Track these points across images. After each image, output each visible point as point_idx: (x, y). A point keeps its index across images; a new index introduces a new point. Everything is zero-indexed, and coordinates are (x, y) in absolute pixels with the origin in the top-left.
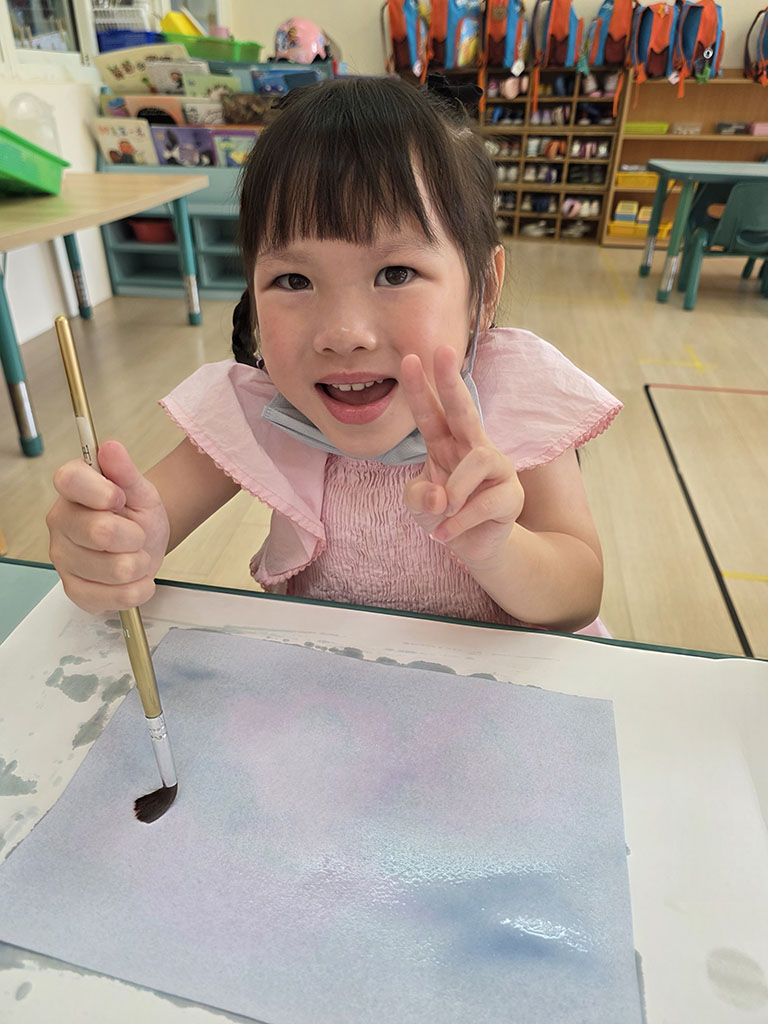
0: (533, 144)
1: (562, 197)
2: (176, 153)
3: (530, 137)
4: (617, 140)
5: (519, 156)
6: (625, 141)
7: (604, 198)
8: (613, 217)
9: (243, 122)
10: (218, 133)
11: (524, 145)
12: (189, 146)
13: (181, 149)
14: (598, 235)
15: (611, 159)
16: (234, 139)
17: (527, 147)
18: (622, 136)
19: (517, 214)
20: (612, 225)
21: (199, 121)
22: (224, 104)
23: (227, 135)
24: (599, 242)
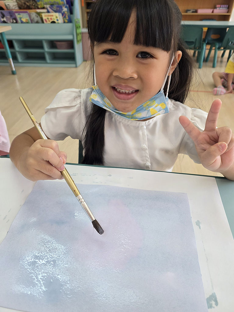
2: (5, 19)
9: (24, 9)
10: (17, 12)
12: (9, 17)
13: (6, 18)
16: (22, 14)
21: (11, 8)
22: (17, 2)
23: (19, 13)
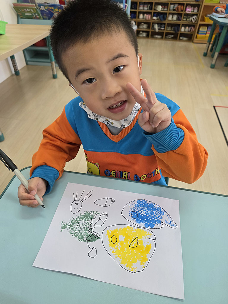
0: (172, 6)
1: (181, 25)
3: (171, 4)
4: (202, 5)
5: (167, 11)
6: (204, 6)
7: (196, 26)
8: (198, 33)
11: (169, 7)
14: (192, 39)
15: (199, 12)
17: (170, 7)
18: (204, 4)
19: (165, 31)
20: (198, 35)
24: (193, 42)
